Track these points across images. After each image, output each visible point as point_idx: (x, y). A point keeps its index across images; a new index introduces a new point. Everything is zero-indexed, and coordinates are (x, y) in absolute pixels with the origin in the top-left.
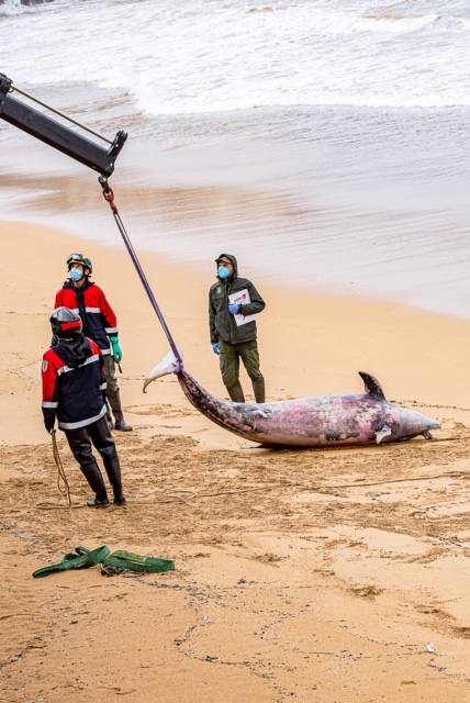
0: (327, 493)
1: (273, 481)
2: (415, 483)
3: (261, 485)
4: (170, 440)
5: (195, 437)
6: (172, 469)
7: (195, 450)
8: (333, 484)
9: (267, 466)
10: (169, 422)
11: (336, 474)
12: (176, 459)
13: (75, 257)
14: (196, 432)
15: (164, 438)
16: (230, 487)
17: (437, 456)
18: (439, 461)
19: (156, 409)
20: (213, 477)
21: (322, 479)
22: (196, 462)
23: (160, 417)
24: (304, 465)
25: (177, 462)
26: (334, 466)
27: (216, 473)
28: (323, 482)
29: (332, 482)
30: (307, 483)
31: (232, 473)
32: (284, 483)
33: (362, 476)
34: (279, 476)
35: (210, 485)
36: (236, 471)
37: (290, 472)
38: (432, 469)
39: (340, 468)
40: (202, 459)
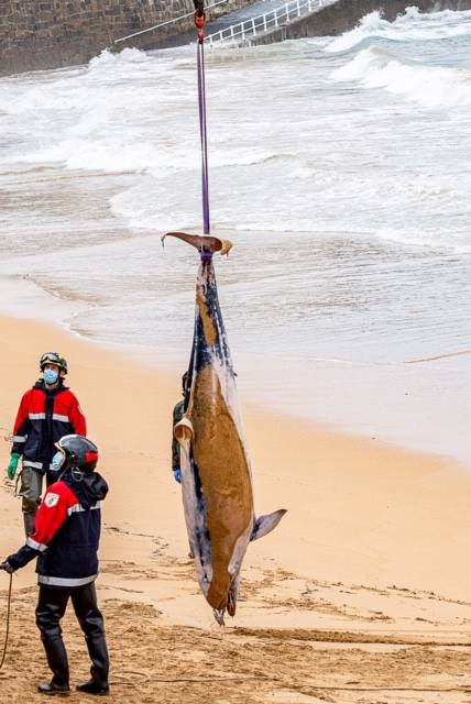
0: (310, 694)
1: (246, 672)
2: (419, 695)
3: (230, 675)
4: (128, 607)
5: (158, 606)
6: (124, 642)
7: (157, 623)
8: (319, 683)
9: (241, 653)
10: (129, 585)
11: (324, 672)
12: (130, 631)
13: (51, 357)
14: (161, 600)
15: (120, 604)
16: (192, 674)
17: (451, 663)
18: (452, 671)
19: (116, 566)
20: (173, 658)
21: (306, 676)
22: (155, 637)
23: (120, 577)
24: (286, 656)
25: (131, 635)
26: (323, 661)
27: (178, 654)
28: (308, 680)
29: (318, 681)
30: (287, 679)
31: (197, 656)
32: (259, 675)
33: (355, 678)
34: (254, 666)
35: (168, 669)
36: (202, 654)
37: (268, 663)
38: (443, 679)
39: (330, 664)
40: (163, 634)
